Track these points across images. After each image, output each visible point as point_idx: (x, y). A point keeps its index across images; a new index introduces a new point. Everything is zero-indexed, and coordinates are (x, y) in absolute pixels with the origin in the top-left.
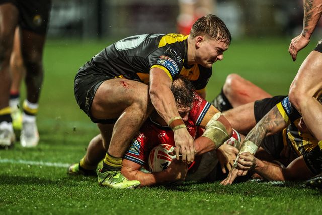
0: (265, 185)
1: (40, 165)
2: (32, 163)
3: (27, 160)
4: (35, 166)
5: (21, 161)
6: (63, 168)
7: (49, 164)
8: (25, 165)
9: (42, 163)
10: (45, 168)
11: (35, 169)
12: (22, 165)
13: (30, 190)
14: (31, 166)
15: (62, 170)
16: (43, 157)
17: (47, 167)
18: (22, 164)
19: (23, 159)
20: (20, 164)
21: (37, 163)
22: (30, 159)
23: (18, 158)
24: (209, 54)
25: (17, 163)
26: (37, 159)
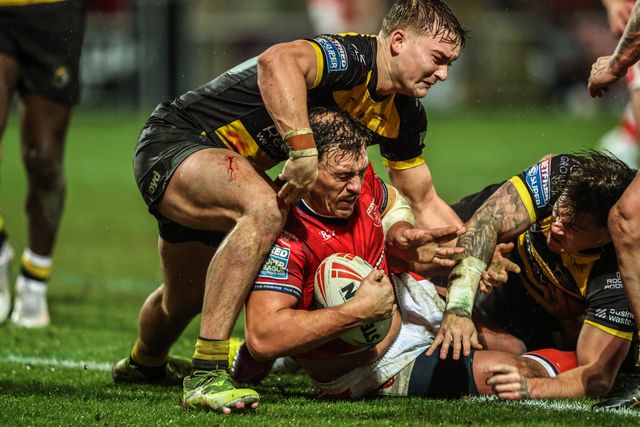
0: (508, 407)
1: (51, 366)
2: (34, 361)
3: (25, 355)
4: (41, 368)
5: (12, 358)
6: (98, 371)
7: (70, 364)
8: (20, 365)
9: (55, 362)
10: (61, 372)
11: (42, 374)
12: (14, 365)
13: (31, 415)
14: (32, 367)
15: (97, 376)
16: (56, 349)
17: (66, 370)
18: (15, 362)
19: (16, 354)
20: (10, 363)
21: (46, 362)
22: (32, 355)
23: (8, 350)
24: (418, 66)
25: (5, 361)
26: (46, 354)
